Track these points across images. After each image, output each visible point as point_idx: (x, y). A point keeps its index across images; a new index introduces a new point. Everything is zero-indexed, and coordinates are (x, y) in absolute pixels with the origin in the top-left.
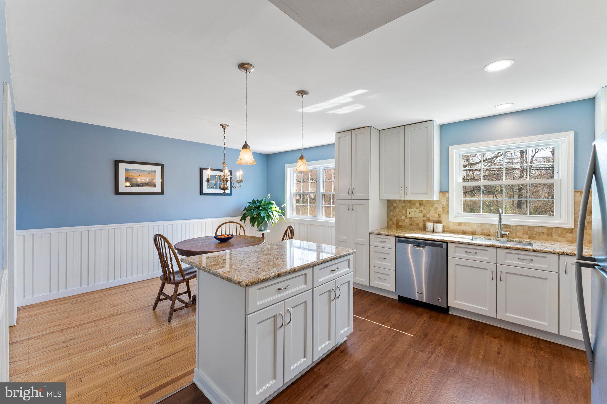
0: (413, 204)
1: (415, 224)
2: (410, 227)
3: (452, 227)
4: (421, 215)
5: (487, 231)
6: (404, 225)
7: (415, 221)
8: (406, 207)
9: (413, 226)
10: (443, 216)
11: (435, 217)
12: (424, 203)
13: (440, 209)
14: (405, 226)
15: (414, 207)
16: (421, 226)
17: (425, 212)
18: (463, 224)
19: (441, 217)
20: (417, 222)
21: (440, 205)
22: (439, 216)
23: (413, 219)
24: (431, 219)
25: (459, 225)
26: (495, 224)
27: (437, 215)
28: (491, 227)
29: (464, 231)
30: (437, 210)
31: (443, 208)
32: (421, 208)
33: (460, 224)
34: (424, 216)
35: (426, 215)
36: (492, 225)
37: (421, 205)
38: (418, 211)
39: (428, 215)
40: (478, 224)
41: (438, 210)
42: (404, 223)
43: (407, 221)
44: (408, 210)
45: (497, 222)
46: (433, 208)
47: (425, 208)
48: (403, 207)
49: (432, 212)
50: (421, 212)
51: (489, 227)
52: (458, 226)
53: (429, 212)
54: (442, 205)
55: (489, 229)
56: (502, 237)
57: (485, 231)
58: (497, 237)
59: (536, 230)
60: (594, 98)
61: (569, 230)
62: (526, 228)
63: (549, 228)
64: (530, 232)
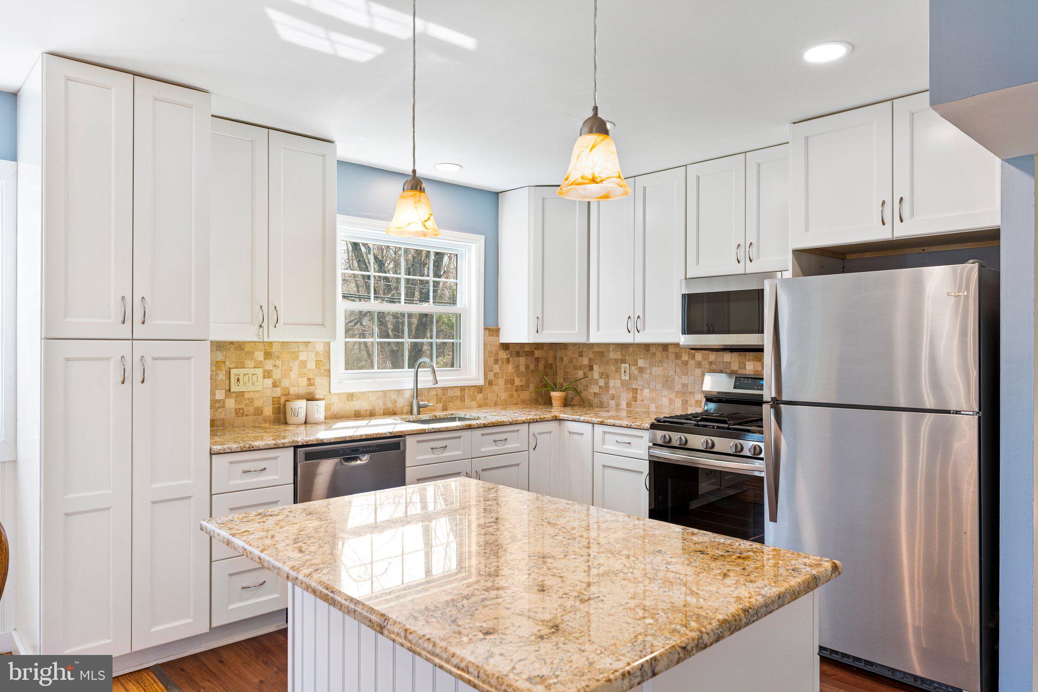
0: (247, 353)
1: (251, 409)
2: (239, 421)
3: (337, 407)
4: (269, 382)
5: (392, 406)
6: (222, 416)
7: (252, 400)
8: (227, 363)
9: (247, 415)
10: (320, 382)
11: (301, 386)
12: (275, 349)
13: (311, 365)
14: (223, 419)
15: (250, 364)
16: (268, 414)
17: (277, 374)
18: (355, 396)
19: (314, 385)
20: (258, 404)
21: (312, 356)
22: (310, 382)
23: (247, 396)
24: (293, 391)
25: (348, 400)
26: (403, 390)
27: (304, 381)
28: (398, 396)
29: (358, 411)
30: (305, 367)
31: (318, 362)
32: (269, 365)
33: (351, 396)
34: (275, 385)
35: (280, 382)
36: (398, 391)
37: (268, 355)
38: (260, 372)
39: (285, 383)
40: (379, 393)
41: (308, 367)
42: (220, 410)
43: (231, 403)
44: (233, 372)
45: (411, 385)
46: (297, 363)
47: (279, 363)
48: (218, 362)
49: (293, 375)
50: (267, 374)
51: (394, 396)
52: (347, 403)
53: (286, 375)
54: (317, 353)
55: (395, 402)
56: (419, 413)
57: (390, 405)
58: (412, 414)
59: (450, 393)
60: (498, 193)
61: (480, 389)
62: (440, 391)
63: (462, 389)
64: (444, 398)
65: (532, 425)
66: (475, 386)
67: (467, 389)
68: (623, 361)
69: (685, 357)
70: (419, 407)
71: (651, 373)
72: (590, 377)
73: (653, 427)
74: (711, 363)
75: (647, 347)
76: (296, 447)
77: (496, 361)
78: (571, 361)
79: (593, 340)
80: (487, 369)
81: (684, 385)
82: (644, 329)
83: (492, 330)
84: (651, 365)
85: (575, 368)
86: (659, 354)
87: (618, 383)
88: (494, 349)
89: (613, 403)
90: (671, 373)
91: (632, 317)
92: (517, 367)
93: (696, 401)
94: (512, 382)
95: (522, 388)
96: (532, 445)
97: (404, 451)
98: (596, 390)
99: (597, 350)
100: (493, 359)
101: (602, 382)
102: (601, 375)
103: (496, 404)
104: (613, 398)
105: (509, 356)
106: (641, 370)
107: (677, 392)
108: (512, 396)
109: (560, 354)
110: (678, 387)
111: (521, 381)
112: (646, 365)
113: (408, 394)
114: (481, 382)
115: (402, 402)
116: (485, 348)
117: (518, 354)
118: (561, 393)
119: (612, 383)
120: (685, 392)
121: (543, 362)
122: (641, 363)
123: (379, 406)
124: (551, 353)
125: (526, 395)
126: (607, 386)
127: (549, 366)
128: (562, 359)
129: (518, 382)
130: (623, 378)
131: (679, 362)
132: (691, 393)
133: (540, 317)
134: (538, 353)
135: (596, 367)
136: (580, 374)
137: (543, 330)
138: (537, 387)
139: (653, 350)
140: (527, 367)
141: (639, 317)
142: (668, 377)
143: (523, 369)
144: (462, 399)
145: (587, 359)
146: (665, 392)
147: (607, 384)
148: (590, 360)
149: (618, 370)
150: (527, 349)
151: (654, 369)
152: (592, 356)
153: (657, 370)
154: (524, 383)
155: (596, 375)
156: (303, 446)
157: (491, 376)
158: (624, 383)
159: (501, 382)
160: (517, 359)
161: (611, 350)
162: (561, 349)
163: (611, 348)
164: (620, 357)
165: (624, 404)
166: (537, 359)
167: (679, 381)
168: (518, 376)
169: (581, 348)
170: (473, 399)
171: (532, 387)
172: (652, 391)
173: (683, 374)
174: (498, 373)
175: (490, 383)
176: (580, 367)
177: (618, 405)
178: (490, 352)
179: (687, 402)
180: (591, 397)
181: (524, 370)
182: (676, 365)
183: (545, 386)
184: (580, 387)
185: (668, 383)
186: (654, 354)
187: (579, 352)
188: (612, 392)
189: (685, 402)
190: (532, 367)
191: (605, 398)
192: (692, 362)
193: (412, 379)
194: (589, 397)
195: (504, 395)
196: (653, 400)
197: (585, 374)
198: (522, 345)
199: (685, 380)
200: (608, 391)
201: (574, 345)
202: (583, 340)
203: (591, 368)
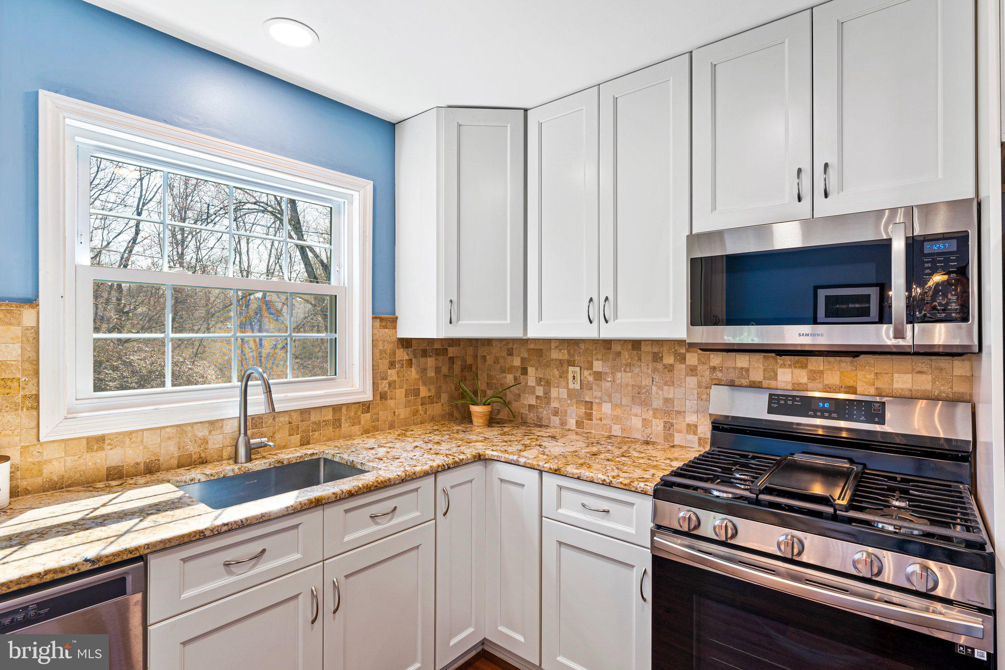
5: (197, 450)
18: (107, 442)
25: (89, 449)
26: (222, 420)
28: (210, 432)
29: (115, 468)
33: (97, 442)
36: (212, 423)
40: (168, 430)
45: (233, 411)
51: (201, 433)
52: (88, 456)
55: (205, 441)
56: (249, 459)
57: (193, 449)
58: (236, 462)
59: (314, 417)
60: (394, 125)
61: (366, 407)
62: (296, 417)
63: (336, 409)
64: (303, 426)
65: (441, 478)
66: (359, 403)
67: (344, 410)
68: (572, 363)
69: (669, 360)
70: (250, 448)
71: (614, 381)
72: (523, 384)
74: (714, 369)
75: (607, 344)
77: (392, 365)
78: (497, 361)
79: (532, 334)
80: (377, 376)
81: (667, 400)
82: (616, 317)
83: (385, 319)
84: (615, 369)
85: (503, 371)
86: (626, 355)
87: (564, 393)
88: (388, 347)
89: (556, 420)
90: (646, 382)
91: (595, 299)
92: (424, 371)
93: (689, 425)
94: (416, 393)
95: (431, 400)
96: (442, 508)
98: (532, 401)
99: (532, 346)
100: (386, 362)
101: (540, 391)
102: (539, 381)
103: (392, 426)
104: (556, 413)
105: (412, 357)
106: (598, 376)
107: (655, 411)
108: (415, 413)
109: (481, 352)
110: (657, 403)
111: (430, 390)
112: (608, 370)
113: (231, 427)
114: (368, 396)
115: (217, 442)
116: (374, 346)
117: (425, 353)
118: (484, 407)
119: (554, 393)
120: (669, 411)
121: (459, 363)
122: (598, 366)
123: (169, 451)
124: (470, 351)
125: (436, 409)
126: (546, 398)
127: (466, 368)
128: (484, 358)
129: (424, 392)
130: (571, 386)
131: (660, 366)
132: (679, 412)
133: (455, 299)
135: (531, 370)
136: (509, 379)
137: (458, 319)
138: (452, 398)
139: (616, 348)
140: (438, 370)
141: (607, 299)
142: (640, 387)
143: (431, 373)
144: (336, 424)
145: (519, 359)
146: (637, 410)
147: (547, 393)
148: (523, 360)
149: (563, 375)
150: (437, 346)
151: (619, 375)
152: (525, 355)
153: (623, 377)
154: (433, 393)
155: (532, 382)
157: (384, 386)
158: (571, 394)
159: (400, 393)
160: (422, 360)
161: (553, 347)
162: (483, 345)
163: (553, 346)
164: (566, 357)
165: (572, 423)
166: (452, 360)
167: (659, 394)
168: (425, 384)
169: (509, 345)
170: (355, 421)
171: (444, 397)
172: (615, 406)
173: (666, 384)
174: (394, 382)
175: (383, 397)
176: (510, 370)
177: (563, 423)
178: (383, 352)
179: (672, 425)
180: (525, 411)
181: (433, 374)
182: (655, 370)
183: (463, 396)
184: (509, 396)
185: (640, 397)
186: (619, 354)
187: (508, 349)
188: (555, 404)
189: (669, 426)
190: (445, 370)
191: (544, 413)
192: (680, 368)
193: (237, 399)
194: (522, 411)
195: (403, 413)
196: (617, 419)
197: (515, 379)
198: (431, 341)
199: (669, 392)
200: (548, 403)
201: (501, 340)
202: (518, 334)
203: (524, 371)
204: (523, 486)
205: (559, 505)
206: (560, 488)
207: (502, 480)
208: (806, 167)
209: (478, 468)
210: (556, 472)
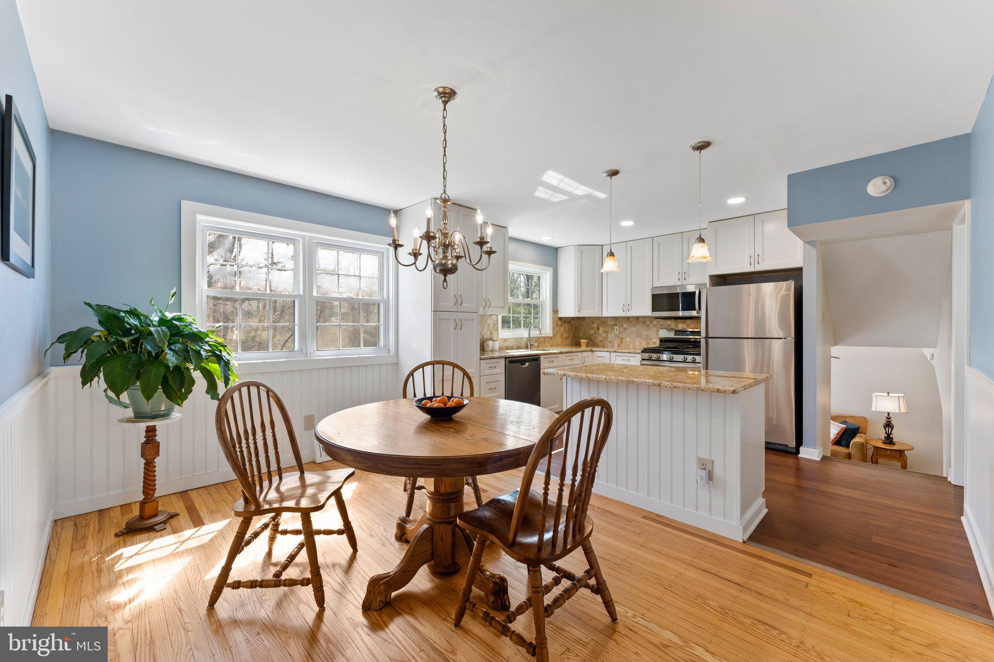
3: (501, 343)
10: (495, 333)
11: (489, 335)
18: (508, 340)
21: (492, 321)
22: (491, 333)
24: (486, 337)
25: (505, 341)
28: (522, 340)
29: (508, 347)
31: (493, 324)
36: (522, 338)
39: (484, 332)
40: (515, 339)
41: (491, 326)
46: (487, 325)
51: (520, 340)
55: (520, 343)
56: (531, 348)
57: (519, 344)
58: (527, 348)
60: (557, 248)
61: (551, 338)
63: (544, 338)
65: (582, 353)
66: (549, 337)
67: (546, 338)
68: (616, 325)
69: (648, 323)
70: (531, 345)
71: (630, 330)
72: (598, 333)
73: (642, 352)
74: (661, 325)
75: (629, 318)
76: (506, 358)
78: (587, 326)
79: (604, 315)
80: (554, 329)
81: (648, 335)
82: (631, 310)
83: (555, 311)
84: (630, 326)
85: (591, 329)
86: (634, 322)
87: (613, 335)
89: (610, 345)
90: (641, 330)
91: (625, 305)
92: (565, 328)
93: (654, 342)
94: (563, 335)
95: (567, 338)
97: (540, 362)
98: (601, 339)
99: (602, 320)
100: (556, 324)
101: (604, 335)
102: (604, 332)
103: (558, 344)
104: (610, 343)
105: (562, 323)
106: (625, 329)
107: (644, 338)
108: (563, 342)
110: (644, 336)
111: (566, 335)
112: (628, 326)
113: (525, 340)
114: (551, 335)
115: (523, 343)
116: (553, 319)
117: (565, 322)
118: (585, 340)
119: (609, 336)
120: (648, 338)
121: (575, 326)
122: (625, 326)
124: (577, 322)
125: (568, 341)
126: (607, 337)
127: (577, 328)
128: (583, 324)
130: (616, 333)
131: (644, 324)
132: (651, 339)
133: (581, 304)
134: (573, 322)
135: (601, 328)
136: (592, 332)
137: (579, 311)
138: (572, 339)
139: (631, 319)
141: (629, 303)
142: (639, 332)
143: (567, 329)
144: (544, 342)
145: (596, 324)
146: (638, 339)
148: (598, 325)
149: (613, 329)
150: (568, 320)
151: (632, 328)
152: (599, 323)
153: (633, 329)
155: (601, 332)
156: (507, 358)
157: (555, 332)
158: (615, 335)
159: (559, 335)
160: (565, 325)
162: (582, 320)
163: (609, 319)
164: (614, 323)
165: (616, 345)
166: (572, 325)
167: (645, 333)
168: (565, 333)
169: (593, 320)
170: (548, 342)
171: (570, 338)
172: (631, 338)
173: (647, 330)
174: (557, 331)
175: (555, 335)
177: (613, 345)
178: (555, 321)
179: (649, 343)
180: (599, 342)
182: (643, 326)
183: (577, 337)
184: (592, 338)
185: (639, 335)
186: (632, 322)
187: (592, 322)
188: (609, 339)
189: (648, 343)
190: (570, 328)
191: (606, 341)
192: (651, 324)
193: (527, 333)
195: (560, 341)
196: (631, 342)
197: (595, 331)
199: (648, 333)
201: (589, 318)
202: (598, 315)
203: (598, 329)
204: (604, 357)
205: (616, 361)
206: (616, 356)
207: (598, 357)
208: (681, 272)
209: (590, 353)
210: (615, 352)
